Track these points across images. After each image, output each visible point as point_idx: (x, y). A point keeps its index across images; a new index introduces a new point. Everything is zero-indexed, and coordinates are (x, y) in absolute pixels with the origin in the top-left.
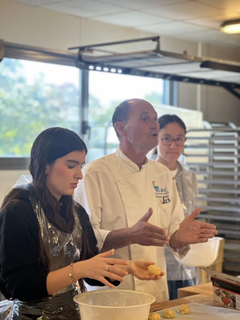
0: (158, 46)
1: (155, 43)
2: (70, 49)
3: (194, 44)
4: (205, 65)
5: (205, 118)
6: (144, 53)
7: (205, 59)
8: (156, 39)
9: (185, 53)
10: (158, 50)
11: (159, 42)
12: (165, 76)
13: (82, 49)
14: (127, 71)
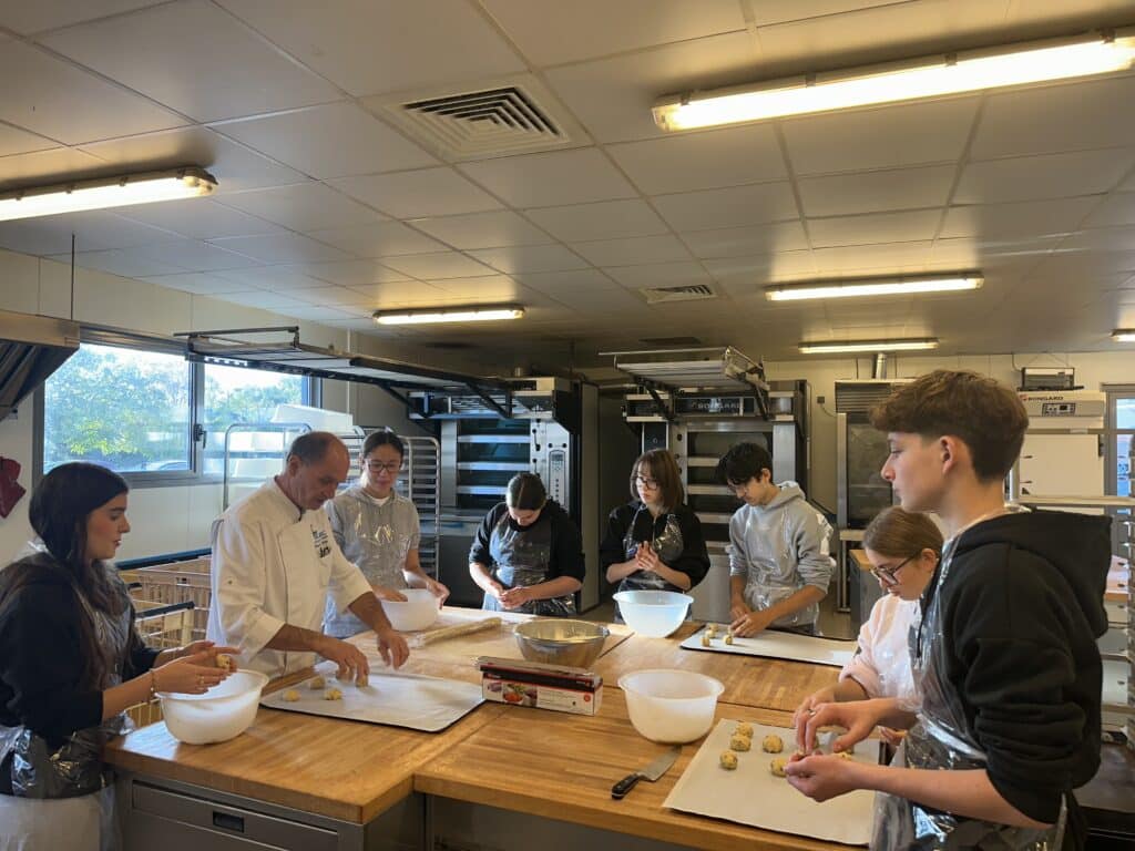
0: (297, 338)
1: (293, 335)
2: (176, 335)
3: (341, 332)
4: (356, 362)
5: (356, 422)
6: (278, 345)
7: (355, 355)
8: (294, 330)
9: (332, 347)
10: (296, 344)
11: (297, 334)
12: (305, 371)
13: (193, 336)
14: (255, 364)
